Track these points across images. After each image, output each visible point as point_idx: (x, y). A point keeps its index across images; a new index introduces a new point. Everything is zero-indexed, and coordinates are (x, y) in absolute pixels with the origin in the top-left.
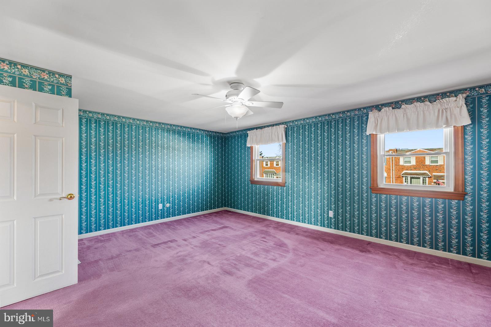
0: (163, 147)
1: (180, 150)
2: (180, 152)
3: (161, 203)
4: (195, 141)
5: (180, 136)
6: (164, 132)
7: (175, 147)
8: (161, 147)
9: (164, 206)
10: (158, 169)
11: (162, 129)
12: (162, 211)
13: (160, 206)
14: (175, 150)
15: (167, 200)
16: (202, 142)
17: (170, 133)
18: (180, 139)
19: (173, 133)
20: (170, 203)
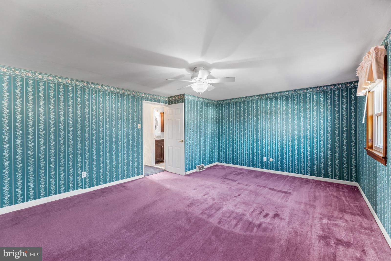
0: (266, 113)
1: (283, 113)
2: (283, 115)
3: (266, 157)
4: (300, 102)
5: (283, 101)
6: (267, 101)
7: (277, 111)
8: (265, 113)
9: (268, 159)
10: (263, 130)
11: (265, 99)
12: (266, 163)
13: (265, 159)
14: (277, 114)
15: (270, 156)
16: (312, 101)
17: (272, 100)
18: (283, 104)
19: (275, 100)
20: (273, 158)
